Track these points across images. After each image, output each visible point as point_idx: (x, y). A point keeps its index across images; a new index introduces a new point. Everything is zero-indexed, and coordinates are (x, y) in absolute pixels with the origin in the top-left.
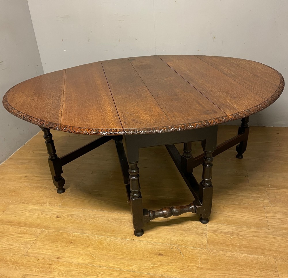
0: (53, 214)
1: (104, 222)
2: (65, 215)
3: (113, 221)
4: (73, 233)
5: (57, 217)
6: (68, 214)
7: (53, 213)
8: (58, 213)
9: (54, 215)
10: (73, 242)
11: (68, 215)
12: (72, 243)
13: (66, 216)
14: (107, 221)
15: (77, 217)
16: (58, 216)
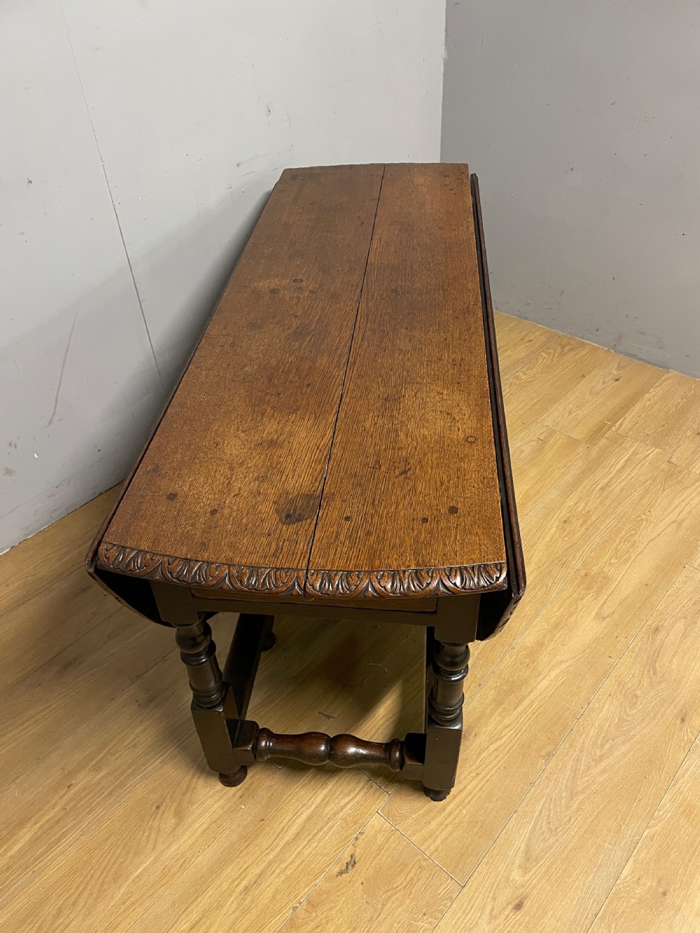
0: (492, 917)
1: (603, 771)
2: (516, 876)
3: (607, 746)
4: (622, 876)
5: (519, 907)
6: (516, 864)
7: (486, 917)
8: (494, 899)
9: (503, 917)
10: (661, 890)
11: (525, 869)
12: (664, 894)
13: (527, 878)
14: (604, 764)
15: (544, 840)
16: (517, 902)
